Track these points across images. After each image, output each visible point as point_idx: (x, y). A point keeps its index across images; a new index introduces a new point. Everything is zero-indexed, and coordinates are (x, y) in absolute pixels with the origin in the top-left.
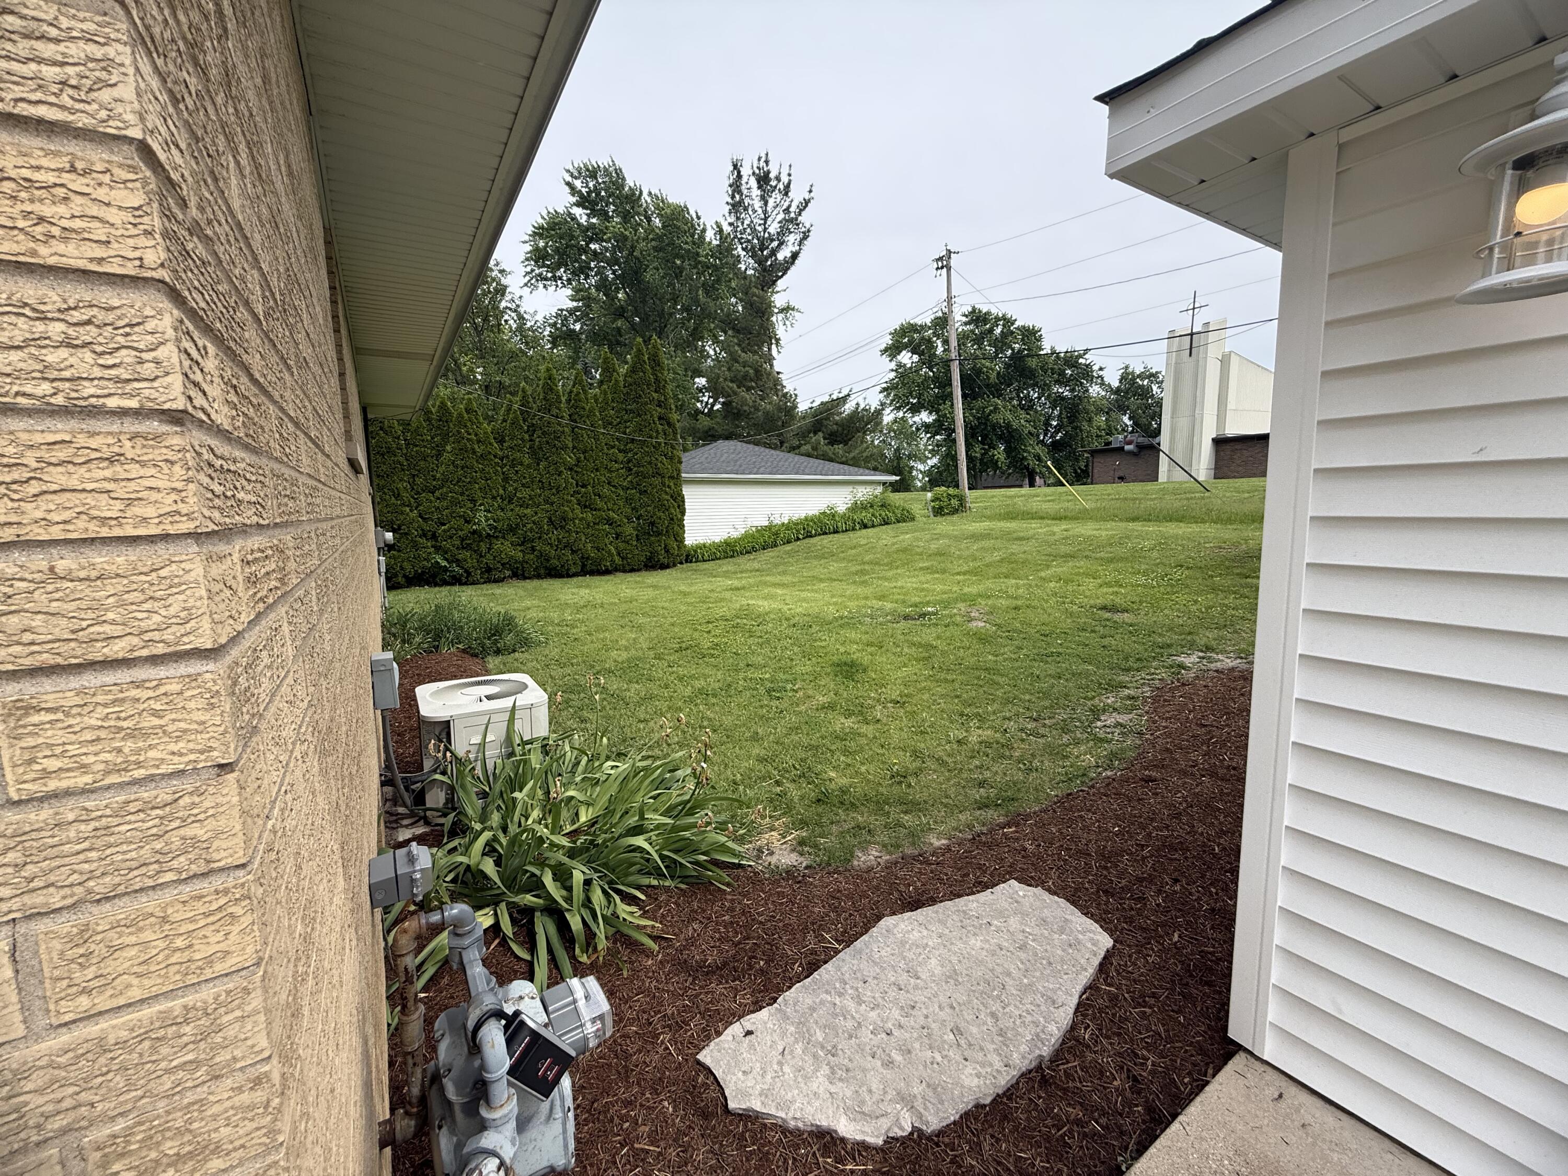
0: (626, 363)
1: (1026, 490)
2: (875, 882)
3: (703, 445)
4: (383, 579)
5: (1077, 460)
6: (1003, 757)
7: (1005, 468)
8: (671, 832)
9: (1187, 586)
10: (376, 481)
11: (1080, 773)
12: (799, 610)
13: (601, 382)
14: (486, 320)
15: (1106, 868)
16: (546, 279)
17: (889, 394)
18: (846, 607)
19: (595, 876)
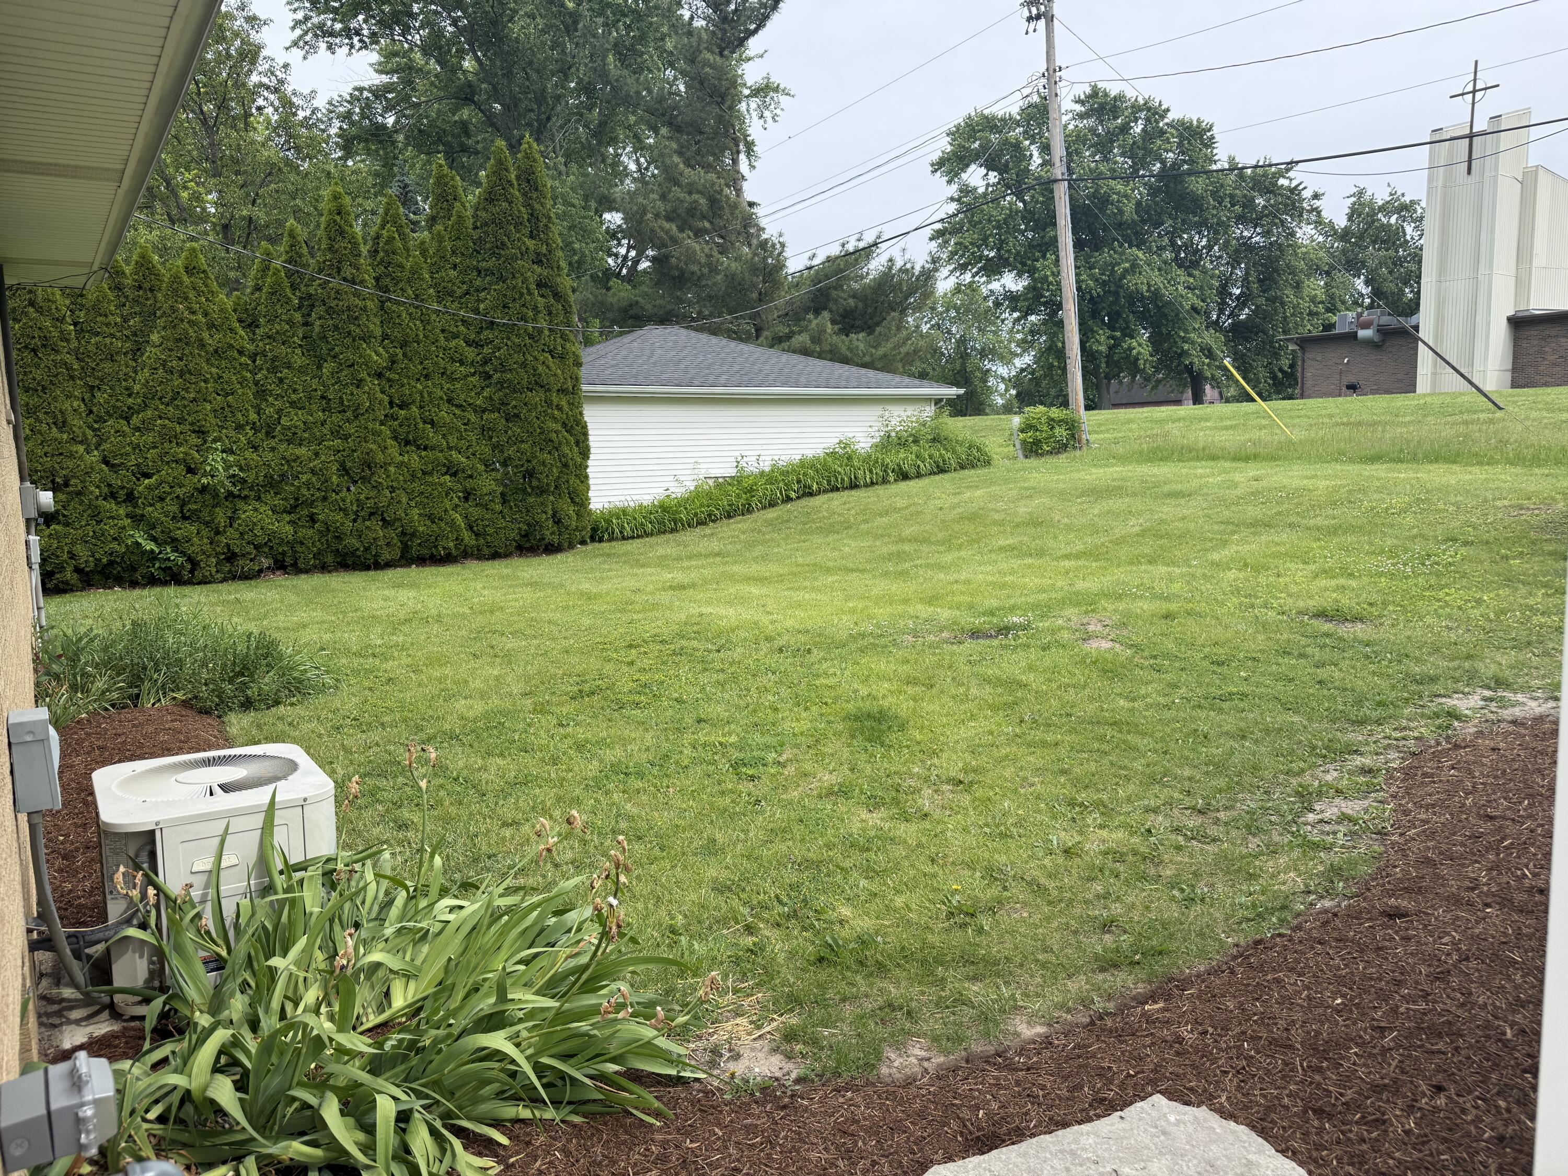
0: (478, 184)
1: (1187, 409)
2: (917, 1105)
3: (621, 334)
4: (36, 576)
5: (1276, 355)
6: (1144, 877)
7: (1150, 371)
8: (553, 1022)
9: (1464, 575)
10: (22, 398)
11: (1278, 903)
12: (790, 623)
13: (432, 220)
14: (222, 106)
15: (1319, 1070)
16: (332, 34)
17: (946, 242)
18: (869, 617)
19: (417, 1105)
